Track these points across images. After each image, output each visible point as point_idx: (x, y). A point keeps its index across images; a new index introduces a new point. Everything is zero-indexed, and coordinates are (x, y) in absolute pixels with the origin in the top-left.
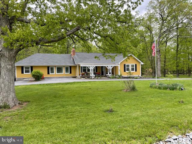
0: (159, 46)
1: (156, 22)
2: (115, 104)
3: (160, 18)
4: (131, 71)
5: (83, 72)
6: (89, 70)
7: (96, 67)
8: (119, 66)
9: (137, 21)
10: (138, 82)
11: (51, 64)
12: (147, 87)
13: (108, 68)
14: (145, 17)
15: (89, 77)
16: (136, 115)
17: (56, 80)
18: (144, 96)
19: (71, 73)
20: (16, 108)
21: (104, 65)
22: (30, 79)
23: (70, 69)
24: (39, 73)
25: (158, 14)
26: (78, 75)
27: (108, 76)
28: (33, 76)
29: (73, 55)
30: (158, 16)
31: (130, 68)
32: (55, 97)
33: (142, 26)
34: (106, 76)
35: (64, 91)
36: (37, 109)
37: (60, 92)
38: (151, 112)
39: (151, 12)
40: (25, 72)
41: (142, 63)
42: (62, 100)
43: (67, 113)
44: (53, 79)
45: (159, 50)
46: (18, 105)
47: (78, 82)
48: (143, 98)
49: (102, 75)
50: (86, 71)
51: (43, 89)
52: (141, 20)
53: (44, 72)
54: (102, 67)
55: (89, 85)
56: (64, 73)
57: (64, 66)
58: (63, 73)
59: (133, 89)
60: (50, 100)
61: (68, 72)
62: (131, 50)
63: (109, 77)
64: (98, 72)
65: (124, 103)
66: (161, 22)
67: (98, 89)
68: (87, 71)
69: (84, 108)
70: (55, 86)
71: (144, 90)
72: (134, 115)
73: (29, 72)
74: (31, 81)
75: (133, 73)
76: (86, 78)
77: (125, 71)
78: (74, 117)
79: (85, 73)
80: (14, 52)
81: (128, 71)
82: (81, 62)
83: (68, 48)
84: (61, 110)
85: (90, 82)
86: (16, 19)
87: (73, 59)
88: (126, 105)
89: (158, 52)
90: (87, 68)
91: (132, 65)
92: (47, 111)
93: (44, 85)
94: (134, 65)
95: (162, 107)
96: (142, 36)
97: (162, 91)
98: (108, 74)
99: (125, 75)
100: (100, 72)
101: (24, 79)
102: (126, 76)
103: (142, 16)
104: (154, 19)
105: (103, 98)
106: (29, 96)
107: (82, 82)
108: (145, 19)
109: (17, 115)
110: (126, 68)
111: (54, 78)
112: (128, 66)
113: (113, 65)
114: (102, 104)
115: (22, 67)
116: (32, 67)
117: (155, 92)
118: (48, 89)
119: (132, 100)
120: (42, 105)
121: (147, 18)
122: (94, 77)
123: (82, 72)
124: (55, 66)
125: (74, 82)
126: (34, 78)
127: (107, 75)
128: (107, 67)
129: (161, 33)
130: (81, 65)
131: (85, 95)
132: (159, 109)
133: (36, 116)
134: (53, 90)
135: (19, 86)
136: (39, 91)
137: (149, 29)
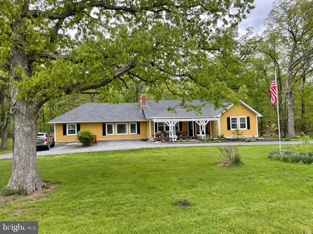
0: (289, 85)
1: (284, 44)
2: (198, 189)
3: (291, 38)
4: (240, 129)
5: (158, 132)
6: (168, 128)
7: (181, 123)
8: (219, 120)
9: (250, 44)
10: (250, 147)
11: (107, 119)
12: (264, 158)
13: (200, 125)
14: (264, 37)
15: (168, 140)
16: (227, 213)
17: (114, 145)
18: (253, 176)
19: (139, 133)
20: (36, 194)
21: (193, 120)
22: (76, 144)
23: (137, 127)
24: (88, 134)
25: (286, 31)
26: (150, 137)
27: (199, 137)
28: (80, 138)
29: (143, 104)
30: (287, 35)
31: (238, 123)
32: (103, 175)
33: (260, 51)
34: (197, 138)
35: (121, 164)
36: (67, 197)
37: (114, 167)
38: (254, 208)
39: (274, 28)
40: (69, 133)
41: (260, 115)
42: (112, 181)
43: (111, 206)
44: (110, 144)
45: (289, 91)
46: (40, 189)
47: (148, 149)
48: (250, 179)
49: (190, 135)
50: (163, 130)
51: (89, 161)
52: (256, 42)
53: (97, 132)
54: (190, 123)
55: (164, 154)
56: (129, 133)
57: (128, 122)
58: (127, 134)
59: (237, 162)
60: (93, 180)
61: (135, 132)
62: (228, 96)
63: (202, 140)
64: (184, 130)
65: (212, 188)
66: (292, 43)
67: (176, 162)
68: (165, 130)
69: (141, 197)
70: (110, 156)
71: (256, 163)
72: (224, 213)
73: (75, 133)
74: (77, 147)
75: (242, 133)
76: (163, 142)
77: (229, 128)
78: (119, 214)
79: (162, 132)
80: (34, 106)
81: (234, 129)
82: (155, 114)
83: (137, 92)
84: (103, 200)
85: (168, 148)
86: (38, 54)
87: (143, 111)
88: (214, 193)
89: (289, 95)
90: (164, 124)
91: (241, 119)
92: (81, 201)
93: (95, 154)
94: (245, 118)
95: (279, 198)
96: (260, 68)
97: (289, 166)
98: (199, 133)
99: (229, 135)
100: (187, 131)
101: (67, 144)
102: (231, 137)
103: (259, 35)
104: (280, 40)
105: (180, 179)
106: (64, 173)
107: (155, 148)
108: (264, 40)
109: (34, 207)
110: (231, 123)
111: (113, 141)
112: (234, 120)
113: (208, 120)
114: (175, 189)
115: (64, 126)
116: (79, 125)
117: (275, 167)
118: (96, 161)
119: (228, 183)
120: (77, 190)
121: (267, 39)
122: (176, 139)
123: (156, 131)
124: (115, 123)
125: (142, 148)
126: (81, 142)
127: (198, 135)
128: (199, 122)
129: (292, 63)
130: (155, 121)
131: (152, 171)
132: (273, 201)
133: (61, 210)
134: (104, 162)
135: (57, 155)
136: (82, 165)
137: (273, 56)
